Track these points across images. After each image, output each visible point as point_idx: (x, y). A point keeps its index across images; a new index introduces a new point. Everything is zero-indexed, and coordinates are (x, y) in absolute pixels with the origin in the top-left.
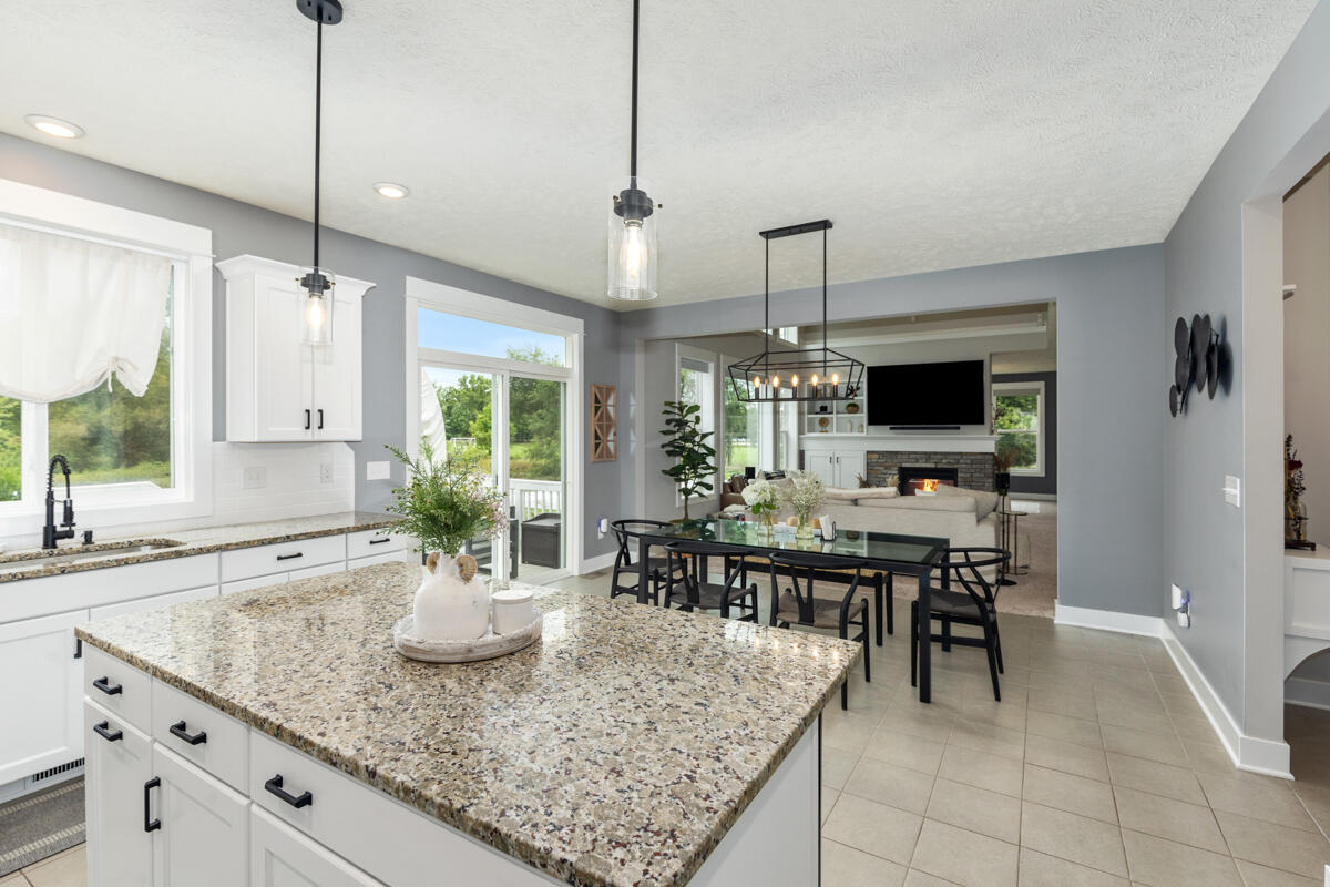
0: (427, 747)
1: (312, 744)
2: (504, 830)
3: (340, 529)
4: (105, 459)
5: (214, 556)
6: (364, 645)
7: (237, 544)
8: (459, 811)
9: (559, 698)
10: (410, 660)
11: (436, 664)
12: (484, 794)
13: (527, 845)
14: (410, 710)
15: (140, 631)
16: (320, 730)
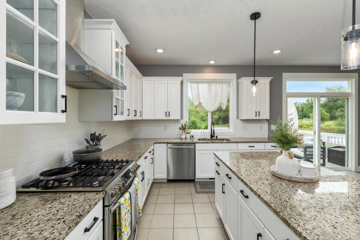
0: (273, 196)
1: (248, 185)
2: (289, 222)
3: (263, 142)
4: (221, 123)
5: (236, 144)
6: (263, 169)
7: (241, 142)
8: (278, 212)
9: (319, 200)
10: (274, 175)
11: (281, 178)
12: (286, 212)
13: (295, 228)
14: (271, 186)
15: (222, 155)
16: (250, 183)
